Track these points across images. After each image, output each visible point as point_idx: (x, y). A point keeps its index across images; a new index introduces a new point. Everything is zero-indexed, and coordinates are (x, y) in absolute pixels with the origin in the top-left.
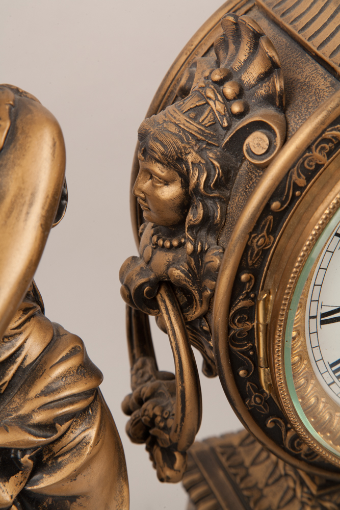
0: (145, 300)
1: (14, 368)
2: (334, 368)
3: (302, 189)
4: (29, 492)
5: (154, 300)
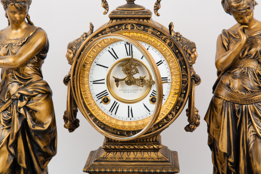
0: (66, 81)
1: (29, 81)
2: (97, 96)
4: (26, 106)
5: (68, 81)
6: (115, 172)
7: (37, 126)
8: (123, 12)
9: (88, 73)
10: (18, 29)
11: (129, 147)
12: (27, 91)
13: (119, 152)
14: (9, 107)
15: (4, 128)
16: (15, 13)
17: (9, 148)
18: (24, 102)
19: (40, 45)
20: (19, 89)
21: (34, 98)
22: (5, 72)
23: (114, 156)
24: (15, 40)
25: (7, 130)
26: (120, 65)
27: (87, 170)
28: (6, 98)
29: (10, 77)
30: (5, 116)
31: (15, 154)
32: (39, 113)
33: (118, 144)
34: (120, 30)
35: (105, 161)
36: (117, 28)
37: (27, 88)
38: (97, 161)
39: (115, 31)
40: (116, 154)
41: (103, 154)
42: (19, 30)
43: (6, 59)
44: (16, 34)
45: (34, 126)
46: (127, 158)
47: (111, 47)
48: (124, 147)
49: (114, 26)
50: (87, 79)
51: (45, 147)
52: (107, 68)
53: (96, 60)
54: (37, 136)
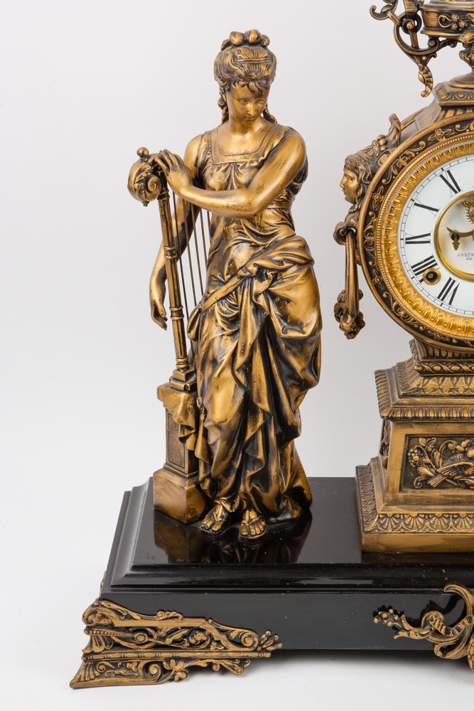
0: (341, 237)
1: (272, 240)
2: (414, 269)
3: (396, 176)
4: (270, 291)
5: (345, 237)
6: (446, 417)
7: (291, 329)
8: (468, 94)
9: (397, 222)
10: (246, 133)
11: (470, 368)
12: (270, 259)
13: (448, 376)
14: (234, 293)
15: (225, 333)
16: (246, 101)
17: (236, 373)
18: (266, 283)
19: (295, 164)
20: (253, 257)
21: (284, 274)
22: (222, 220)
23: (439, 385)
24: (242, 156)
25: (229, 338)
26: (463, 203)
27: (389, 414)
28: (227, 275)
29: (232, 231)
30: (225, 309)
31: (247, 384)
32: (295, 303)
33: (447, 362)
34: (465, 131)
35: (422, 396)
36: (459, 129)
37: (270, 253)
38: (405, 396)
39: (455, 135)
40: (443, 380)
41: (417, 382)
42: (248, 135)
43: (233, 199)
44: (243, 142)
45: (285, 331)
46: (466, 390)
47: (446, 167)
48: (461, 367)
49: (452, 125)
50: (395, 235)
51: (303, 370)
52: (437, 210)
53: (413, 196)
54: (290, 349)
